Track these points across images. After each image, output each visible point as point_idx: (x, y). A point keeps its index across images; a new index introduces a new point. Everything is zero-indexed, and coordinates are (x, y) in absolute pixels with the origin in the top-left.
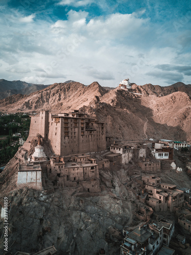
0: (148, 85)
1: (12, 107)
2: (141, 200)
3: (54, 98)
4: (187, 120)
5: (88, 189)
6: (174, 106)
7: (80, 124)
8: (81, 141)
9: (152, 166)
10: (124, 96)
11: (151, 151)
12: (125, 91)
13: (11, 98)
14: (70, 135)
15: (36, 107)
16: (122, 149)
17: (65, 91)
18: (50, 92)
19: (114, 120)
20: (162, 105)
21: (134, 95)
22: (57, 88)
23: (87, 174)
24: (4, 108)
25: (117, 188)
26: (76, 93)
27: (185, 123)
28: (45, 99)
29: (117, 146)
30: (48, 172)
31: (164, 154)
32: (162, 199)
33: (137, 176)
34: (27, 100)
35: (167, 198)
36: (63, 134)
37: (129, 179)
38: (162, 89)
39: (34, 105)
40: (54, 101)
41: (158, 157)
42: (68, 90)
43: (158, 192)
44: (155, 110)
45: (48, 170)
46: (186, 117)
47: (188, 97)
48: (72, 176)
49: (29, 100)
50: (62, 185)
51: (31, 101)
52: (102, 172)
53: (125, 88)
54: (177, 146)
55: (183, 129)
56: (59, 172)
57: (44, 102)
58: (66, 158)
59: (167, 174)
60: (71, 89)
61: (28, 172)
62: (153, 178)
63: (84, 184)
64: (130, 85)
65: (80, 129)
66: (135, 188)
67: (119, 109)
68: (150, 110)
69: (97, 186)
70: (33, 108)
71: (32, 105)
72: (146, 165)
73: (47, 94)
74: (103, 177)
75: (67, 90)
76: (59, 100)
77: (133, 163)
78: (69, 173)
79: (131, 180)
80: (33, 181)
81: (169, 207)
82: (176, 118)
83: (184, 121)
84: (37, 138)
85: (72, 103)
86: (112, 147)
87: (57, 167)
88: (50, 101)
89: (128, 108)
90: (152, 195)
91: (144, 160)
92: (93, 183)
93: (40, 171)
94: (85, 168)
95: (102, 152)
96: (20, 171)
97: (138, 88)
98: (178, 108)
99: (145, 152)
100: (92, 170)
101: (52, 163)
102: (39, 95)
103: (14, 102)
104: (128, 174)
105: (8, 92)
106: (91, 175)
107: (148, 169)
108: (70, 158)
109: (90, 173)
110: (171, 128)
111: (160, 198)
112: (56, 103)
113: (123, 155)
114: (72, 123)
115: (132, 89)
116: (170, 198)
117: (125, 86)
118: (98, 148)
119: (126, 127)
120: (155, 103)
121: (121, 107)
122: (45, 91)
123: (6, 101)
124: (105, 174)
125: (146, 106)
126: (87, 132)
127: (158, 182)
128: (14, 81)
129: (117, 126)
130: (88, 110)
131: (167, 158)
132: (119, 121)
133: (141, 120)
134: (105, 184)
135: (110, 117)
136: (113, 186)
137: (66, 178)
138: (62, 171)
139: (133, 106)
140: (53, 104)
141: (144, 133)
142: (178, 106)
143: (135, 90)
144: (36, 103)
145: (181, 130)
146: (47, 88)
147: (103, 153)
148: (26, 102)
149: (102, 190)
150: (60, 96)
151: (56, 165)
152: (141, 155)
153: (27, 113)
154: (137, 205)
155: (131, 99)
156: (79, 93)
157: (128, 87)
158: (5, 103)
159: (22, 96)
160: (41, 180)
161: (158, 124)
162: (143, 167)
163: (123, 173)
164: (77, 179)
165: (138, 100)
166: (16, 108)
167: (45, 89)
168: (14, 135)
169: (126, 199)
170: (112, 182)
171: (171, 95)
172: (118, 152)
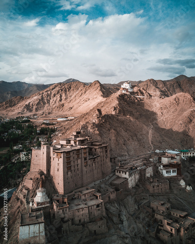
0: (150, 80)
1: (13, 111)
2: (151, 234)
3: (55, 98)
4: (193, 124)
5: (95, 231)
6: (179, 108)
7: (83, 154)
8: (84, 172)
9: (160, 187)
10: (126, 101)
11: (158, 168)
12: (126, 95)
13: (11, 101)
14: (72, 168)
15: (37, 110)
16: (127, 173)
17: (66, 91)
18: (51, 93)
19: (118, 134)
20: (166, 108)
21: (136, 98)
22: (57, 89)
23: (93, 214)
24: (4, 112)
25: (125, 223)
26: (77, 92)
27: (191, 128)
28: (46, 101)
29: (122, 168)
30: (52, 217)
31: (172, 170)
32: (173, 231)
33: (145, 201)
34: (27, 103)
35: (178, 231)
36: (66, 169)
37: (137, 207)
38: (164, 84)
39: (35, 107)
40: (55, 102)
41: (165, 175)
42: (69, 90)
43: (168, 224)
44: (159, 113)
45: (52, 215)
46: (191, 121)
47: (192, 98)
48: (76, 219)
49: (30, 103)
50: (66, 232)
51: (31, 103)
52: (109, 206)
53: (127, 91)
54: (185, 155)
55: (190, 134)
56: (63, 216)
57: (44, 103)
58: (70, 196)
59: (176, 195)
60: (72, 89)
61: (31, 226)
62: (162, 205)
63: (90, 227)
64: (131, 88)
65: (83, 159)
66: (144, 219)
67: (121, 117)
68: (154, 114)
69: (104, 226)
70: (34, 110)
71: (33, 108)
72: (154, 187)
73: (48, 95)
74: (110, 212)
75: (67, 90)
76: (61, 100)
77: (141, 186)
78: (73, 215)
79: (139, 208)
80: (36, 235)
81: (181, 240)
82: (181, 122)
83: (190, 125)
84: (39, 176)
85: (74, 103)
86: (117, 170)
87: (61, 211)
88: (51, 102)
89: (131, 114)
90: (162, 226)
91: (151, 180)
92: (99, 223)
93: (42, 223)
94: (90, 208)
95: (107, 178)
96: (22, 226)
97: (140, 90)
98: (183, 110)
99: (152, 170)
100: (98, 209)
101: (55, 207)
102: (40, 97)
103: (14, 105)
104: (136, 201)
105: (8, 94)
106: (96, 213)
107: (156, 191)
108: (74, 195)
109: (95, 211)
110: (177, 133)
111: (171, 230)
112: (57, 104)
113: (129, 179)
114: (74, 156)
115: (134, 92)
116: (182, 230)
117: (127, 90)
118: (103, 174)
119: (131, 140)
120: (158, 105)
121: (124, 115)
122: (46, 92)
123: (6, 104)
124: (112, 208)
125: (150, 109)
126: (90, 161)
127: (168, 209)
128: (14, 82)
129: (121, 142)
130: (90, 126)
131: (175, 174)
132: (123, 133)
133: (145, 127)
134: (112, 220)
135: (113, 131)
136: (120, 220)
137: (70, 223)
138: (66, 215)
139: (135, 111)
140: (54, 106)
141: (149, 143)
142: (182, 109)
143: (137, 93)
144: (36, 105)
145: (187, 135)
146: (48, 89)
147: (108, 180)
148: (26, 105)
149: (109, 229)
150: (61, 96)
151: (59, 209)
152: (148, 175)
153: (28, 117)
154: (147, 241)
155: (133, 103)
156: (80, 93)
157: (130, 91)
158: (5, 106)
159: (22, 98)
160: (44, 233)
161: (163, 129)
162: (151, 189)
163: (130, 200)
164: (82, 221)
165: (141, 103)
166: (16, 111)
167: (46, 90)
168: (15, 148)
169: (135, 235)
170: (119, 215)
171: (174, 96)
172: (124, 175)
